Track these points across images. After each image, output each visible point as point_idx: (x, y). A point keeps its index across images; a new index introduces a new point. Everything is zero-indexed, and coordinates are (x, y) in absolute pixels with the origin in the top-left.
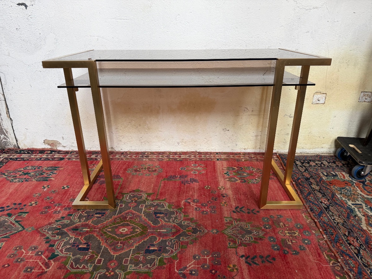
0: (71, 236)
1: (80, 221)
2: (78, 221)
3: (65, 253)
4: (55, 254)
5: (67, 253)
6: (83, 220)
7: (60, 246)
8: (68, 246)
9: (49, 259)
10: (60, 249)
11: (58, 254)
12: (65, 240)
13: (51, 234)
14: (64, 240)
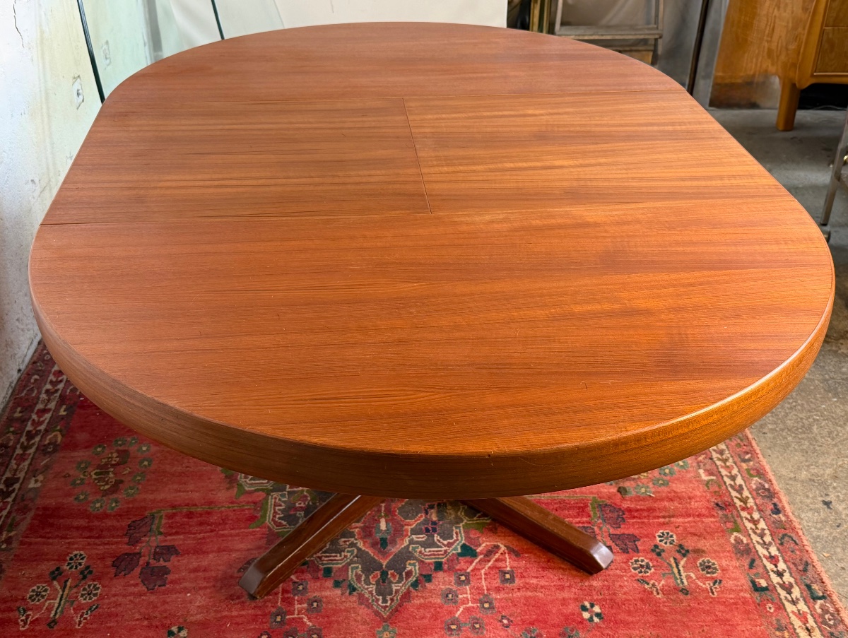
0: (405, 544)
1: (353, 545)
2: (350, 549)
3: (455, 536)
4: (459, 550)
5: (457, 533)
6: (348, 541)
7: (437, 551)
8: (436, 537)
9: (474, 554)
10: (445, 548)
11: (459, 547)
12: (418, 550)
13: (401, 585)
14: (420, 552)
